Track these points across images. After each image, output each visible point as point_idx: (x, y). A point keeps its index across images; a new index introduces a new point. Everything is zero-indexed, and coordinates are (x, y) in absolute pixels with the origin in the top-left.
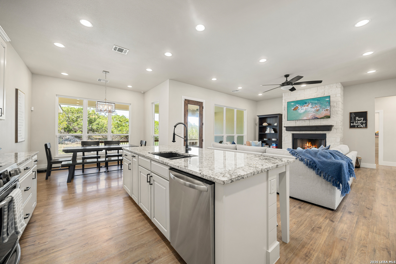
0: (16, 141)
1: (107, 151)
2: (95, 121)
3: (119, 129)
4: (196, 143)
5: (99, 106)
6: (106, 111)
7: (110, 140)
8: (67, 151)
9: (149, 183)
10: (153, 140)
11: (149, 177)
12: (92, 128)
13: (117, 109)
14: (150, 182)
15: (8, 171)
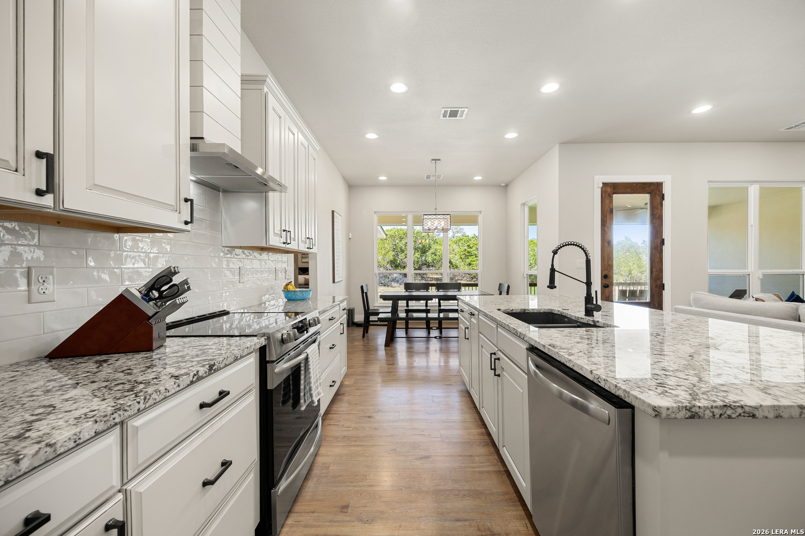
0: (334, 282)
1: (441, 301)
2: (431, 247)
3: (468, 261)
4: (642, 292)
5: (426, 222)
6: (436, 230)
7: (447, 282)
8: (385, 298)
9: (493, 371)
10: (526, 282)
11: (493, 360)
12: (426, 261)
13: (454, 224)
14: (495, 369)
15: (308, 320)
